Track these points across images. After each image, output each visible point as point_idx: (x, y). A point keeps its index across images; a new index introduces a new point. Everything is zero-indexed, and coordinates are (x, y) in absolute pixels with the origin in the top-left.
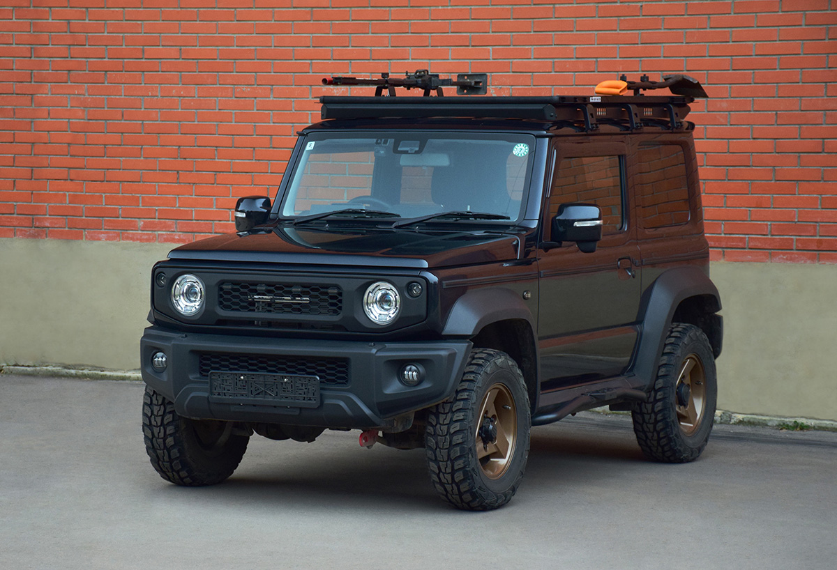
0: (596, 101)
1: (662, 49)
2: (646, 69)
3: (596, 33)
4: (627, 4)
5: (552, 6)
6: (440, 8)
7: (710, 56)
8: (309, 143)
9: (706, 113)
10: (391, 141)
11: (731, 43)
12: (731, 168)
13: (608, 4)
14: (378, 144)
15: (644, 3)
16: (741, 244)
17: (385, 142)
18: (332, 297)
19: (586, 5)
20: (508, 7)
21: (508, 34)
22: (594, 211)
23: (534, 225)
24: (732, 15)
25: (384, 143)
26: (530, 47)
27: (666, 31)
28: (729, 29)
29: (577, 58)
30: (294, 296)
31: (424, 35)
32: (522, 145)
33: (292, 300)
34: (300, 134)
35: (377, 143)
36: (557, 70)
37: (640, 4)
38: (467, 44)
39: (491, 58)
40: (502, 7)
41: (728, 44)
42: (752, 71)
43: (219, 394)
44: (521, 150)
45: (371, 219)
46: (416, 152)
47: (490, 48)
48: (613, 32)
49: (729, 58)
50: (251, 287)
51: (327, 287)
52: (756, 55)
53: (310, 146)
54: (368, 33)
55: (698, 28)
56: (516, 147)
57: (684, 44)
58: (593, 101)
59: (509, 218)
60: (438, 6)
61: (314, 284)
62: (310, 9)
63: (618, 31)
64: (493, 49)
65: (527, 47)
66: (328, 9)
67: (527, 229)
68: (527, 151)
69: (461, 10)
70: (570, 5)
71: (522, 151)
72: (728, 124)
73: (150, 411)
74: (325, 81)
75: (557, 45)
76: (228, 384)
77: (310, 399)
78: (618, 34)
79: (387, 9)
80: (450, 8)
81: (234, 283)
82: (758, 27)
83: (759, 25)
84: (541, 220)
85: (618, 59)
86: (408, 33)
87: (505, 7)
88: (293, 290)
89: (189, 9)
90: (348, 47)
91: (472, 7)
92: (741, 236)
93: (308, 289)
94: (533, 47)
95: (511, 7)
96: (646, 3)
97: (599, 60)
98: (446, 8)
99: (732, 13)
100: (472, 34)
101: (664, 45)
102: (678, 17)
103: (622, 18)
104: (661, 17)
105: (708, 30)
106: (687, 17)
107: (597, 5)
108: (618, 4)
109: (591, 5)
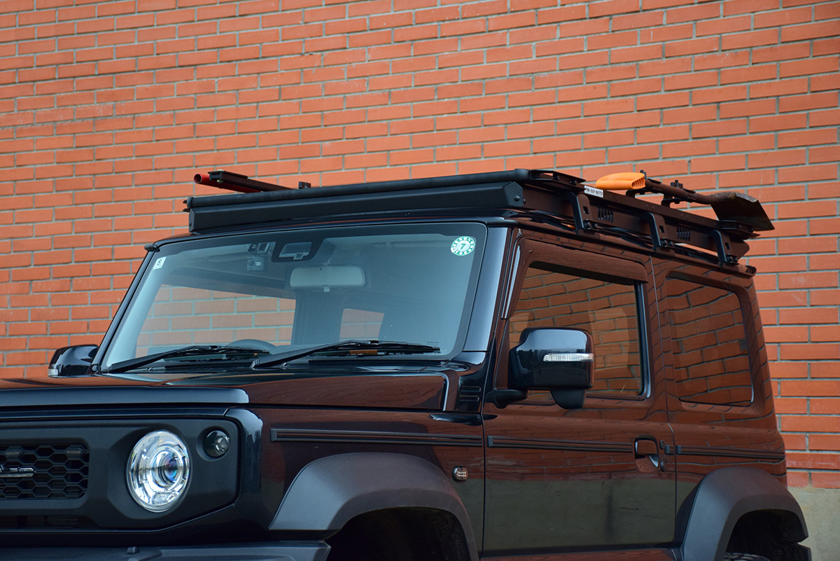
0: (595, 194)
7: (779, 219)
8: (158, 260)
9: (778, 291)
10: (270, 246)
11: (807, 201)
12: (814, 362)
13: (648, 162)
15: (693, 158)
16: (833, 464)
17: (262, 248)
22: (579, 339)
23: (479, 359)
24: (807, 165)
25: (260, 249)
28: (804, 184)
30: (8, 466)
32: (465, 238)
34: (149, 249)
35: (251, 249)
37: (687, 159)
41: (803, 202)
44: (463, 246)
46: (307, 260)
49: (806, 220)
51: (64, 444)
53: (160, 263)
55: (763, 185)
56: (456, 241)
58: (590, 193)
59: (438, 350)
67: (467, 365)
68: (473, 247)
71: (466, 248)
72: (808, 304)
74: (198, 178)
84: (492, 352)
88: (8, 453)
89: (164, 200)
92: (833, 453)
93: (34, 451)
96: (695, 157)
99: (807, 163)
102: (736, 171)
104: (715, 173)
105: (776, 186)
106: (748, 171)
107: (634, 163)
108: (660, 161)
109: (627, 163)
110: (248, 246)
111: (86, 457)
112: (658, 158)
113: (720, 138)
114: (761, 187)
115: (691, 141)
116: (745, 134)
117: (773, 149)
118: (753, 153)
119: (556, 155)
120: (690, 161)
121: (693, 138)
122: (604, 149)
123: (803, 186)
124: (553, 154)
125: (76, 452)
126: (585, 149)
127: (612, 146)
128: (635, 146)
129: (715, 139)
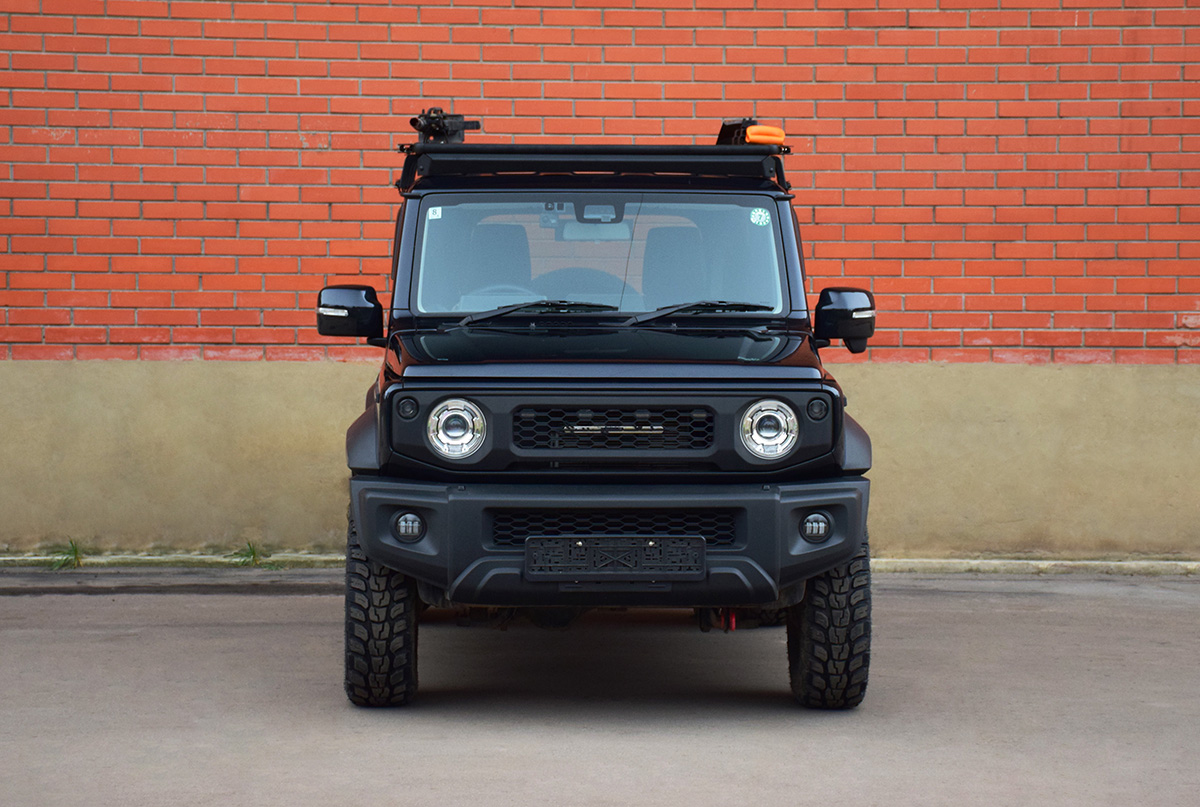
1: (543, 88)
2: (521, 113)
3: (451, 63)
4: (492, 26)
5: (386, 25)
6: (219, 21)
7: (606, 98)
8: (430, 209)
10: (569, 206)
11: (633, 83)
13: (467, 26)
14: (551, 209)
15: (516, 27)
17: (560, 207)
18: (698, 424)
19: (436, 26)
20: (321, 24)
21: (324, 61)
24: (634, 46)
26: (356, 79)
27: (546, 64)
29: (425, 96)
30: (639, 424)
31: (194, 58)
32: (760, 210)
33: (637, 430)
36: (396, 111)
37: (510, 28)
38: (263, 73)
39: (299, 93)
40: (313, 24)
41: (629, 83)
42: (661, 119)
43: (541, 569)
44: (763, 216)
45: (569, 315)
46: (613, 221)
47: (298, 79)
48: (475, 63)
49: (631, 101)
50: (569, 414)
51: (689, 409)
52: (667, 99)
53: (435, 213)
54: (105, 53)
55: (591, 62)
56: (753, 212)
57: (572, 82)
59: (771, 309)
60: (216, 19)
61: (667, 407)
62: (7, 15)
63: (481, 62)
64: (301, 81)
65: (352, 79)
66: (37, 16)
67: (796, 322)
68: (769, 218)
69: (250, 25)
70: (413, 25)
71: (763, 219)
73: (367, 600)
75: (397, 77)
76: (556, 553)
77: (690, 569)
78: (482, 65)
79: (135, 19)
80: (233, 22)
81: (537, 408)
82: (666, 63)
83: (668, 60)
84: (808, 310)
85: (482, 99)
86: (169, 54)
87: (317, 24)
88: (638, 415)
90: (72, 71)
91: (269, 22)
93: (659, 414)
94: (360, 80)
95: (326, 24)
96: (519, 26)
97: (455, 99)
98: (228, 22)
99: (633, 43)
100: (270, 59)
101: (545, 82)
102: (563, 46)
103: (487, 45)
104: (539, 46)
105: (603, 64)
106: (574, 46)
107: (451, 27)
108: (480, 26)
109: (443, 26)
110: (543, 205)
111: (710, 419)
112: (477, 24)
113: (545, 9)
114: (587, 64)
115: (513, 8)
116: (571, 7)
117: (599, 26)
118: (579, 28)
119: (358, 8)
120: (512, 31)
121: (516, 6)
122: (416, 8)
123: (629, 67)
124: (354, 6)
125: (703, 415)
126: (394, 5)
127: (425, 5)
128: (451, 8)
129: (539, 9)
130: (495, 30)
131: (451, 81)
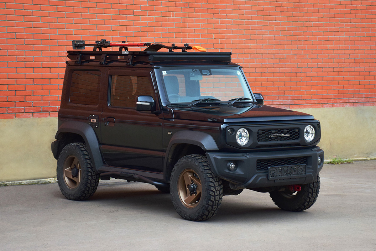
1: (41, 30)
2: (35, 38)
3: (15, 22)
4: (27, 10)
8: (163, 72)
9: (58, 57)
11: (65, 29)
13: (19, 10)
15: (33, 11)
18: (296, 133)
19: (10, 9)
24: (65, 18)
25: (196, 71)
27: (42, 23)
29: (8, 32)
30: (285, 134)
33: (284, 135)
37: (32, 11)
43: (272, 177)
46: (210, 75)
50: (269, 131)
51: (294, 129)
57: (49, 29)
61: (290, 128)
63: (24, 22)
70: (4, 9)
76: (275, 172)
77: (303, 174)
78: (24, 23)
81: (263, 130)
82: (74, 23)
83: (75, 23)
85: (24, 33)
88: (284, 131)
93: (289, 130)
102: (46, 17)
103: (25, 16)
105: (57, 23)
106: (49, 17)
107: (15, 10)
109: (13, 9)
112: (22, 9)
113: (41, 5)
114: (53, 23)
115: (32, 5)
117: (56, 11)
118: (51, 12)
121: (33, 4)
122: (5, 3)
123: (64, 25)
125: (297, 130)
127: (7, 3)
129: (40, 5)
130: (28, 11)
131: (15, 27)
